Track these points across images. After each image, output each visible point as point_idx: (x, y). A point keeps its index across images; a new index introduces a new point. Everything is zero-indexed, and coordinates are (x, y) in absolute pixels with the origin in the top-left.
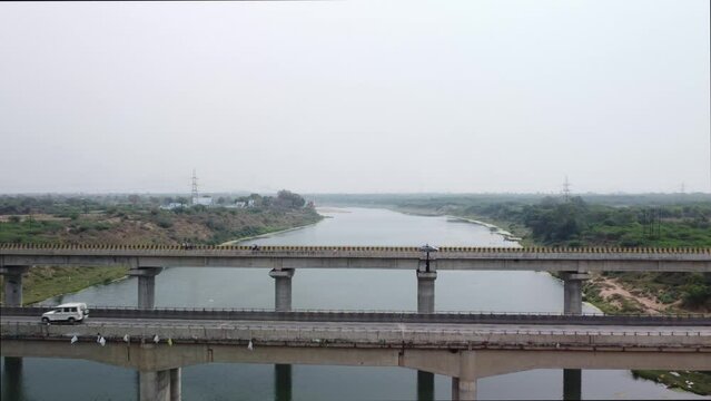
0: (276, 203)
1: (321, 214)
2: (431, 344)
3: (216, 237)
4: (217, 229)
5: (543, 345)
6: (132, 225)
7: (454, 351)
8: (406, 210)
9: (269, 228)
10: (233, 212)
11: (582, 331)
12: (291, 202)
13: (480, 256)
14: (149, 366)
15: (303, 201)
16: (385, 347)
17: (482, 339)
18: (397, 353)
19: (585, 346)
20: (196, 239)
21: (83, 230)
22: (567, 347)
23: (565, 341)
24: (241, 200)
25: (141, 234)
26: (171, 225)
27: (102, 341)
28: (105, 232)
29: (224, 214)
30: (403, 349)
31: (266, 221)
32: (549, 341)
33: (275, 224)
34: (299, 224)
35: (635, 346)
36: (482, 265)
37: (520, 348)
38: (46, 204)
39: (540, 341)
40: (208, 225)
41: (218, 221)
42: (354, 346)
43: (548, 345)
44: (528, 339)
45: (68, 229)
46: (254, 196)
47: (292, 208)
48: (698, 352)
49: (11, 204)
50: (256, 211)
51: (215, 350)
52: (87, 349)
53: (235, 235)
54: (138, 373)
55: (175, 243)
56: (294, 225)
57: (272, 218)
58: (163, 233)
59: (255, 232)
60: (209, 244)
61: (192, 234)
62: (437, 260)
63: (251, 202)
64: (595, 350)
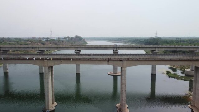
0: (74, 39)
1: (87, 42)
2: (115, 59)
6: (34, 44)
7: (121, 61)
10: (62, 41)
12: (78, 39)
14: (47, 65)
15: (82, 38)
16: (104, 59)
18: (107, 61)
19: (153, 59)
22: (148, 59)
24: (65, 38)
26: (45, 44)
29: (60, 41)
30: (108, 60)
37: (137, 60)
41: (58, 43)
42: (96, 60)
43: (144, 59)
44: (139, 58)
46: (68, 37)
50: (69, 41)
51: (62, 61)
52: (31, 61)
57: (74, 43)
62: (119, 47)
63: (67, 39)
64: (155, 60)
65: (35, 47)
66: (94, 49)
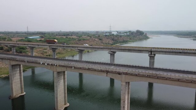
0: (136, 34)
1: (149, 37)
2: (113, 72)
3: (114, 43)
4: (115, 40)
5: (142, 75)
6: (92, 39)
7: (119, 74)
8: (178, 36)
9: (131, 41)
10: (121, 36)
11: (154, 72)
12: (140, 33)
13: (167, 50)
14: (55, 70)
15: (144, 33)
16: (102, 71)
17: (126, 72)
18: (106, 73)
19: (155, 76)
20: (108, 43)
21: (80, 40)
22: (149, 76)
23: (148, 74)
24: (126, 33)
25: (93, 41)
26: (102, 39)
27: (46, 64)
28: (85, 41)
29: (118, 37)
31: (130, 39)
32: (144, 74)
33: (133, 40)
34: (141, 40)
35: (170, 78)
36: (168, 53)
37: (136, 75)
38: (73, 33)
39: (142, 74)
40: (113, 40)
41: (116, 38)
42: (95, 70)
43: (144, 75)
44: (138, 73)
45: (77, 40)
46: (129, 32)
47: (140, 35)
48: (191, 82)
49: (68, 33)
50: (128, 36)
51: (67, 68)
52: (43, 66)
53: (120, 42)
54: (53, 72)
55: (102, 44)
56: (139, 40)
57: (133, 38)
58: (100, 41)
59: (126, 42)
60: (111, 45)
61: (107, 42)
62: (154, 51)
63: (128, 33)
64: (158, 78)
65: (74, 47)
66: (127, 51)
